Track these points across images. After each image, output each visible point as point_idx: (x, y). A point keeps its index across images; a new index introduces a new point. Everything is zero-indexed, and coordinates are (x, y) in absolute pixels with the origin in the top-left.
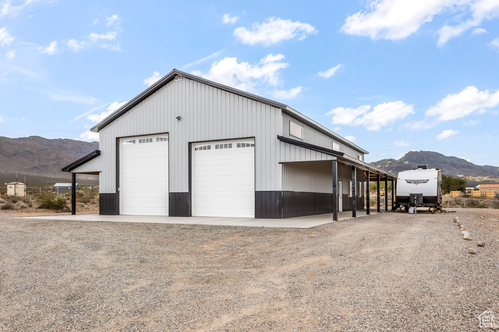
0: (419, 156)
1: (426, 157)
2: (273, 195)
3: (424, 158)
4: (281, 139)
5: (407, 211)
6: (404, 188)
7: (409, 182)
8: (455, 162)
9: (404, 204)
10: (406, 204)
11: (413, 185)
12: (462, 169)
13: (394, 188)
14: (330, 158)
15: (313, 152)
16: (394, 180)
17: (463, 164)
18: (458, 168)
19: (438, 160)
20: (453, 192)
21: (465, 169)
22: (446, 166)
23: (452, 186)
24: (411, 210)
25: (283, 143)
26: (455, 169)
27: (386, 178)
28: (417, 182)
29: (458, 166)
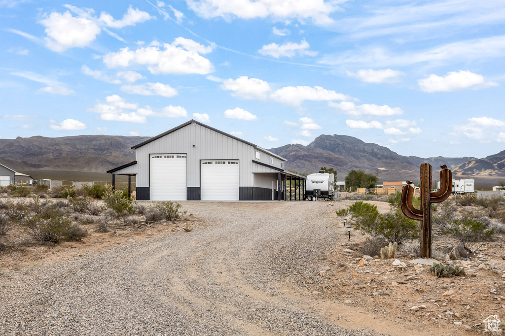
0: (332, 142)
1: (341, 143)
2: (249, 189)
3: (339, 144)
4: (253, 161)
5: (312, 200)
6: (310, 186)
7: (313, 182)
8: (376, 150)
9: (309, 195)
10: (311, 195)
11: (315, 184)
12: (384, 160)
13: (304, 185)
14: (277, 172)
15: (269, 169)
16: (304, 180)
17: (385, 153)
18: (379, 159)
19: (356, 147)
20: (359, 189)
21: (388, 161)
22: (365, 156)
23: (362, 183)
24: (314, 199)
25: (254, 164)
26: (375, 160)
27: (299, 179)
28: (317, 182)
29: (379, 156)
